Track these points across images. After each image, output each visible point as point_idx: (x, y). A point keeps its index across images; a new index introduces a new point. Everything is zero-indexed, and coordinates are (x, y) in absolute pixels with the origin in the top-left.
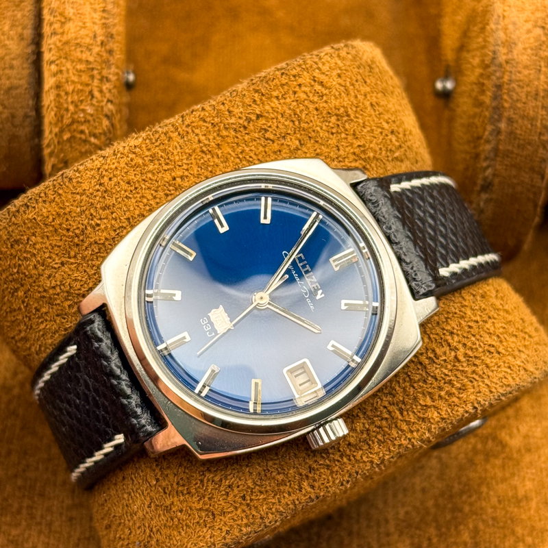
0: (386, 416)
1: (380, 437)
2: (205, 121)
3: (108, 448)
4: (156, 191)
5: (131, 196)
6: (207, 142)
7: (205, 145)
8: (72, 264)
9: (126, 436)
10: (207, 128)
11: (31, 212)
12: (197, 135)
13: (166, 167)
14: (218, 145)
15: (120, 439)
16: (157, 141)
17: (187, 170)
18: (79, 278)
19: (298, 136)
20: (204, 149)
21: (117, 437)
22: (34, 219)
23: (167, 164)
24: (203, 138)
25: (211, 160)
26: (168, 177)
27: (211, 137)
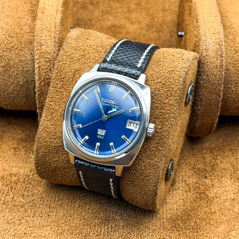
0: (161, 114)
1: (165, 120)
2: (54, 93)
3: (111, 184)
4: (60, 120)
5: (56, 127)
6: (59, 97)
7: (60, 98)
8: (60, 155)
9: (111, 178)
10: (56, 93)
11: (40, 153)
12: (56, 97)
13: (57, 112)
14: (62, 95)
15: (111, 180)
16: (49, 109)
17: (62, 108)
18: (65, 157)
19: (77, 73)
20: (60, 99)
21: (110, 180)
22: (42, 154)
23: (56, 111)
24: (57, 97)
25: (64, 100)
26: (59, 114)
27: (59, 95)
